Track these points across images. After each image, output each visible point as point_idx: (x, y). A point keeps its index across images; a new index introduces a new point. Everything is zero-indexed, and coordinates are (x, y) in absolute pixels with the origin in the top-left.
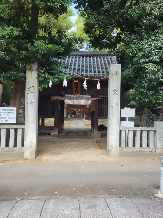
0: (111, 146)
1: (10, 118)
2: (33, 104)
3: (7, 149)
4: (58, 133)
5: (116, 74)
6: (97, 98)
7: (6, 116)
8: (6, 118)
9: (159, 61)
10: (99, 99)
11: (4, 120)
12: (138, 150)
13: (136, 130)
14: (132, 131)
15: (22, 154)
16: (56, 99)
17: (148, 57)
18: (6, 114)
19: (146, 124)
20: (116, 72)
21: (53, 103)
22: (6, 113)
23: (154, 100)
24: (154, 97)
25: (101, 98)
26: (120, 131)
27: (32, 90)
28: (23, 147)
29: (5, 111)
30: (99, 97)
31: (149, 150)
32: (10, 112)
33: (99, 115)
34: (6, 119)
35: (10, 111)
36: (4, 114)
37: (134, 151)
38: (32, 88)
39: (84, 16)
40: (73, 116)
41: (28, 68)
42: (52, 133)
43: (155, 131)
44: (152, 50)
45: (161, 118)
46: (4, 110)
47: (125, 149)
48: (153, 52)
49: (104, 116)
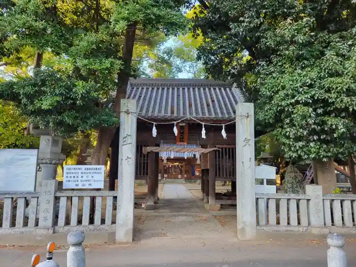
0: (244, 223)
1: (95, 181)
2: (128, 160)
3: (91, 227)
4: (153, 204)
5: (248, 117)
6: (212, 149)
7: (90, 178)
8: (89, 181)
9: (311, 101)
10: (215, 151)
11: (87, 183)
12: (285, 229)
13: (280, 197)
14: (275, 200)
15: (113, 234)
16: (151, 151)
17: (293, 97)
18: (90, 175)
19: (291, 190)
20: (248, 113)
21: (146, 157)
22: (90, 173)
23: (304, 155)
24: (304, 150)
25: (219, 148)
26: (257, 199)
27: (129, 140)
28: (113, 225)
29: (89, 171)
30: (216, 147)
31: (301, 229)
32: (95, 173)
33: (216, 176)
34: (90, 183)
35: (95, 171)
36: (87, 175)
37: (279, 231)
38: (128, 137)
39: (197, 36)
40: (166, 176)
41: (123, 111)
42: (144, 203)
43: (308, 200)
44: (299, 87)
45: (310, 180)
46: (88, 169)
47: (265, 228)
48: (301, 89)
49: (228, 177)
